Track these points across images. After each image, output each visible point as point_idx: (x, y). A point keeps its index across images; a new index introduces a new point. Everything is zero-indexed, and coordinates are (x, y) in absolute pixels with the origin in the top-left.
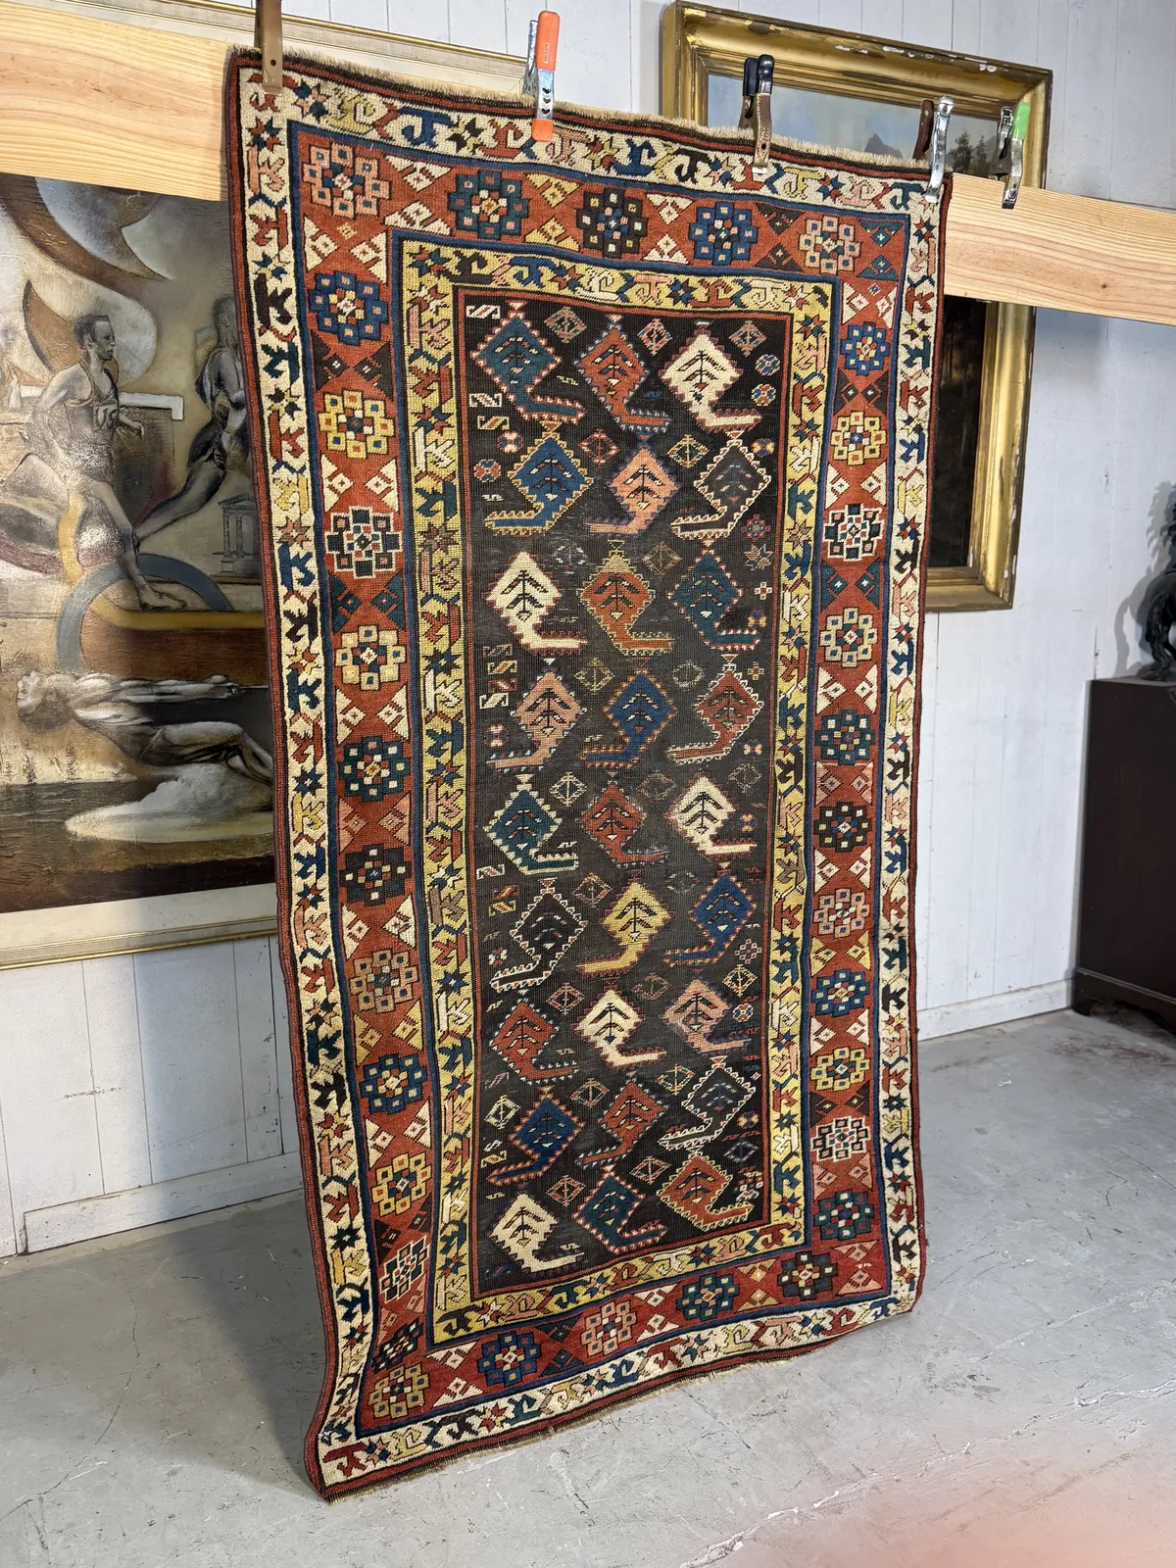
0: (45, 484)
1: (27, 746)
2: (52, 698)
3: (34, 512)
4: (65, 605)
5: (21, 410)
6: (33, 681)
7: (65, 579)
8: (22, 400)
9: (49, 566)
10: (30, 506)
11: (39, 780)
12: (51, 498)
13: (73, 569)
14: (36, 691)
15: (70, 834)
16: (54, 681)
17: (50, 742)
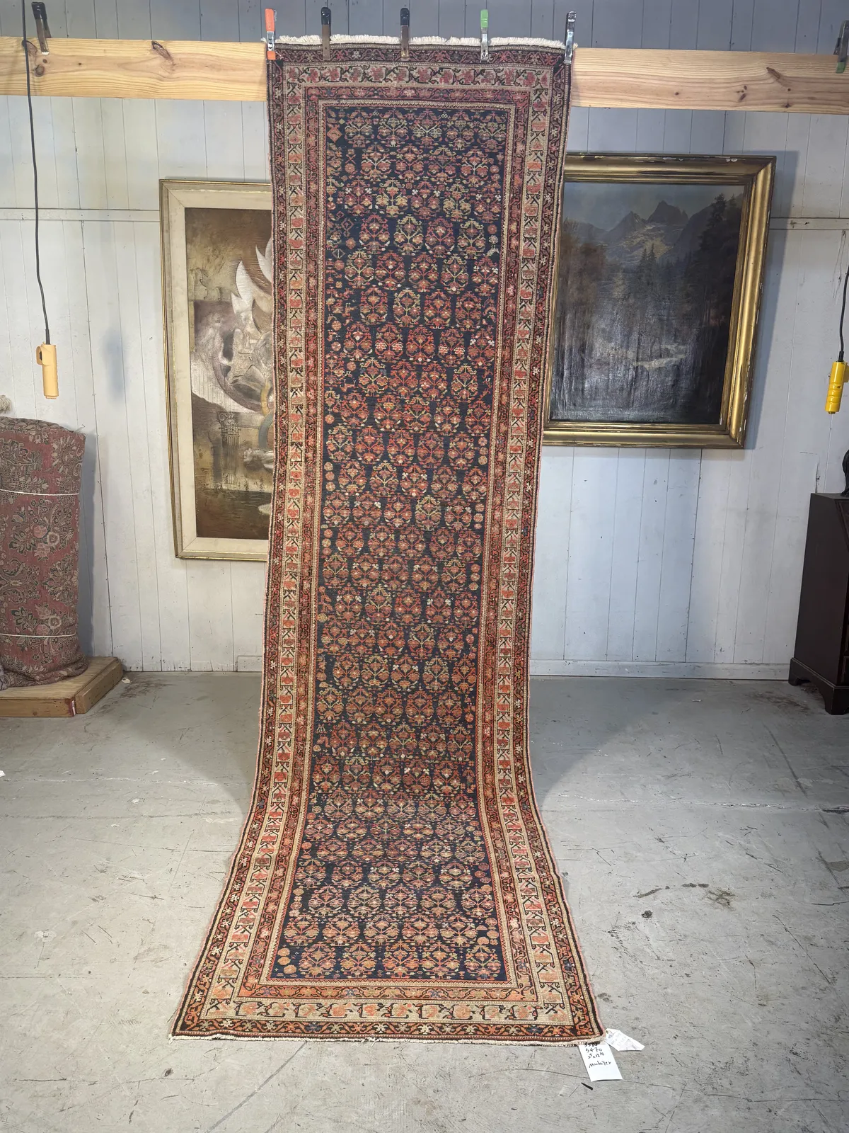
0: (257, 377)
1: (246, 477)
2: (256, 459)
3: (253, 387)
4: (262, 424)
5: (250, 348)
6: (249, 452)
7: (263, 414)
8: (250, 344)
9: (257, 408)
10: (251, 385)
11: (250, 490)
12: (259, 382)
13: (266, 410)
14: (251, 456)
15: (258, 511)
16: (257, 452)
17: (255, 476)
